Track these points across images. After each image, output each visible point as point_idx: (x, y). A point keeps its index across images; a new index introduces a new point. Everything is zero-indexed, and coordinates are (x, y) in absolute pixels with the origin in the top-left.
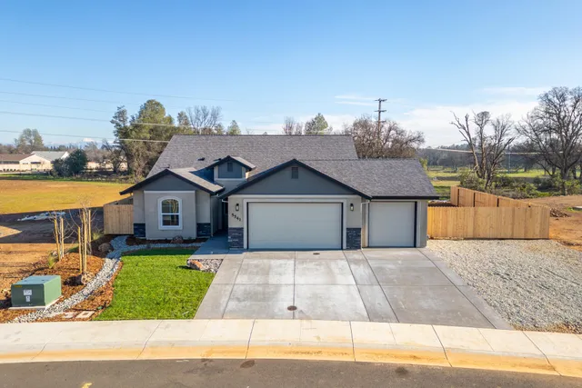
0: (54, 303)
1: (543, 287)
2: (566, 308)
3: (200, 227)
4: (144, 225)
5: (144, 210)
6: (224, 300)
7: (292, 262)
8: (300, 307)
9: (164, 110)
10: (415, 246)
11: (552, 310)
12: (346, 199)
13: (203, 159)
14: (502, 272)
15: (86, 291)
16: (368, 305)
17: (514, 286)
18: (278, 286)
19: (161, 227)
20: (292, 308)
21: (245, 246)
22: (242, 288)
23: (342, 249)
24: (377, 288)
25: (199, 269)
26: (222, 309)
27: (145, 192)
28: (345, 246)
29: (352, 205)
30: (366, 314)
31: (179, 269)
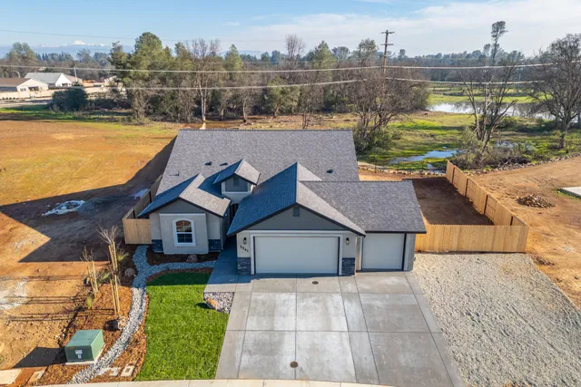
0: (99, 355)
1: (505, 333)
2: (518, 363)
3: (211, 243)
4: (161, 241)
5: (160, 228)
6: (238, 352)
7: (293, 297)
8: (300, 364)
9: (160, 43)
10: (402, 270)
11: (506, 365)
12: (342, 234)
13: (209, 164)
14: (473, 310)
15: (124, 339)
16: (356, 360)
17: (480, 332)
18: (282, 332)
19: (177, 243)
20: (294, 365)
21: (253, 273)
22: (252, 335)
23: (337, 275)
24: (365, 335)
25: (214, 309)
26: (237, 365)
27: (161, 215)
28: (340, 273)
29: (348, 239)
30: (353, 373)
31: (198, 308)
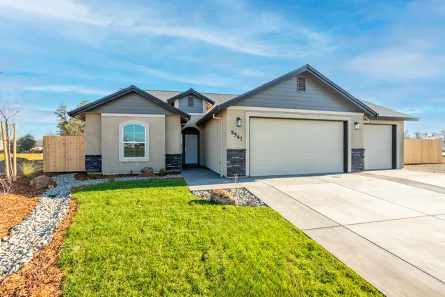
3: (169, 158)
4: (100, 157)
5: (100, 138)
10: (393, 168)
12: (350, 117)
19: (123, 159)
21: (247, 174)
23: (346, 172)
25: (232, 203)
27: (102, 114)
28: (350, 169)
29: (356, 123)
